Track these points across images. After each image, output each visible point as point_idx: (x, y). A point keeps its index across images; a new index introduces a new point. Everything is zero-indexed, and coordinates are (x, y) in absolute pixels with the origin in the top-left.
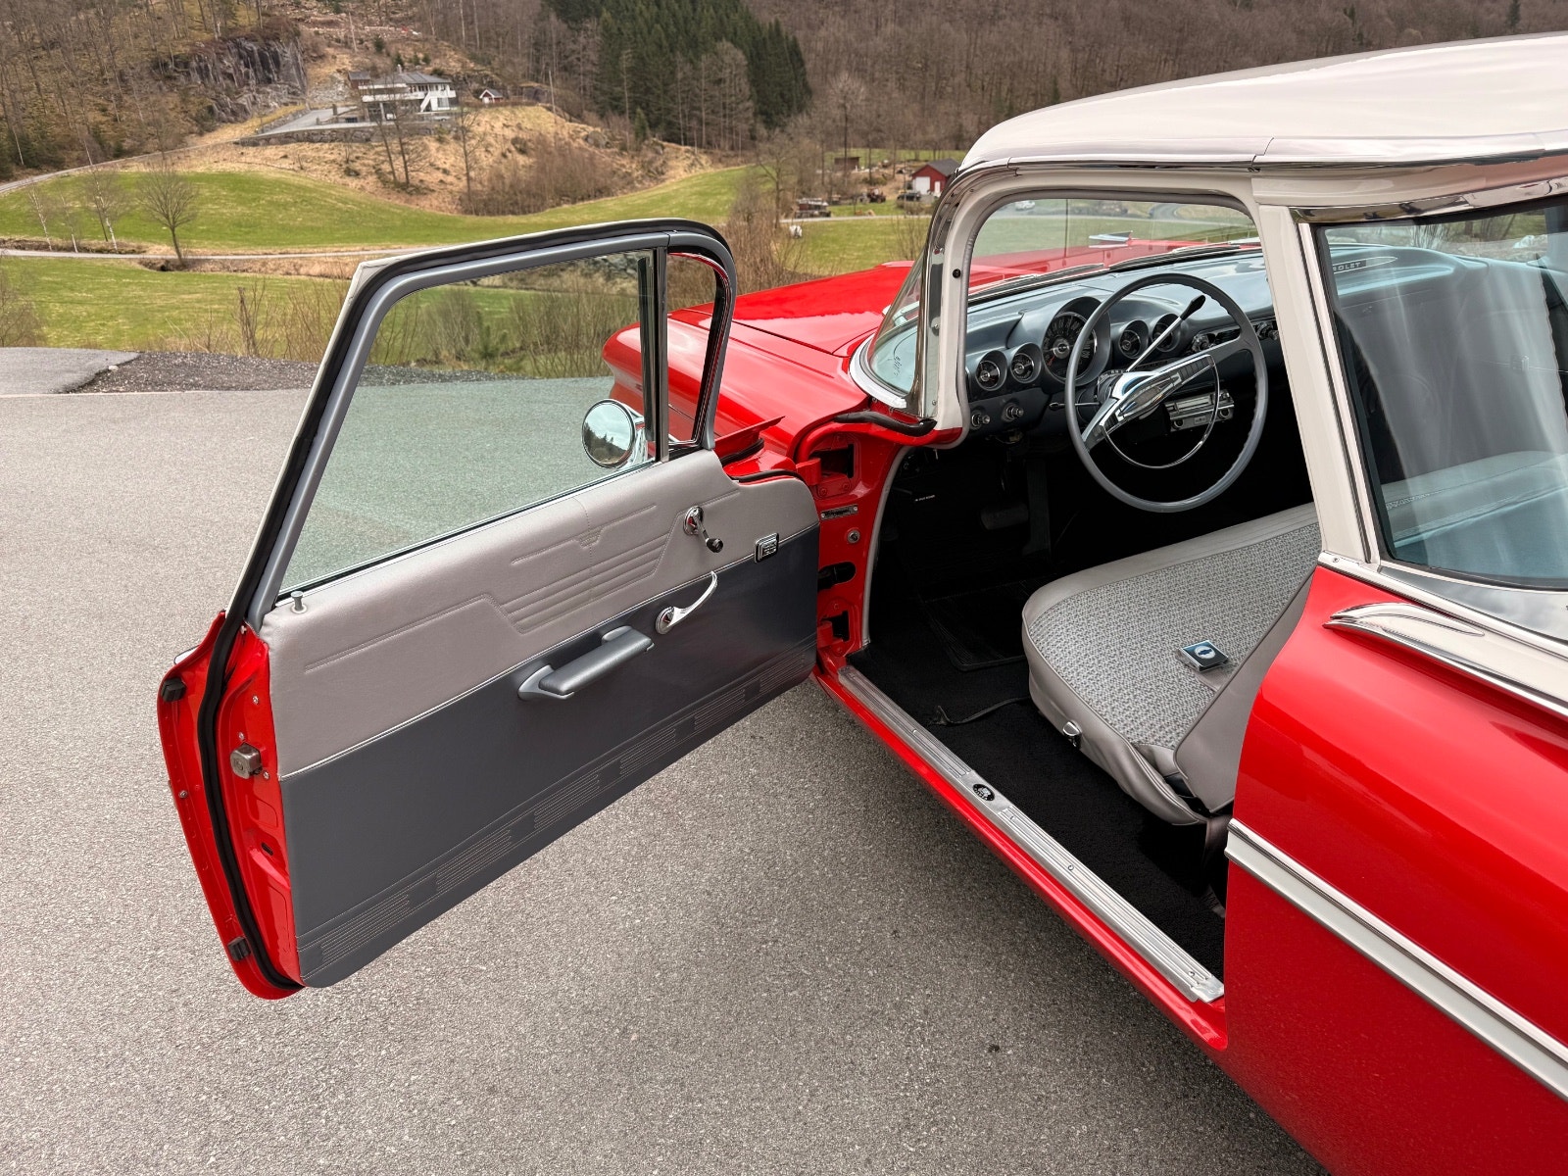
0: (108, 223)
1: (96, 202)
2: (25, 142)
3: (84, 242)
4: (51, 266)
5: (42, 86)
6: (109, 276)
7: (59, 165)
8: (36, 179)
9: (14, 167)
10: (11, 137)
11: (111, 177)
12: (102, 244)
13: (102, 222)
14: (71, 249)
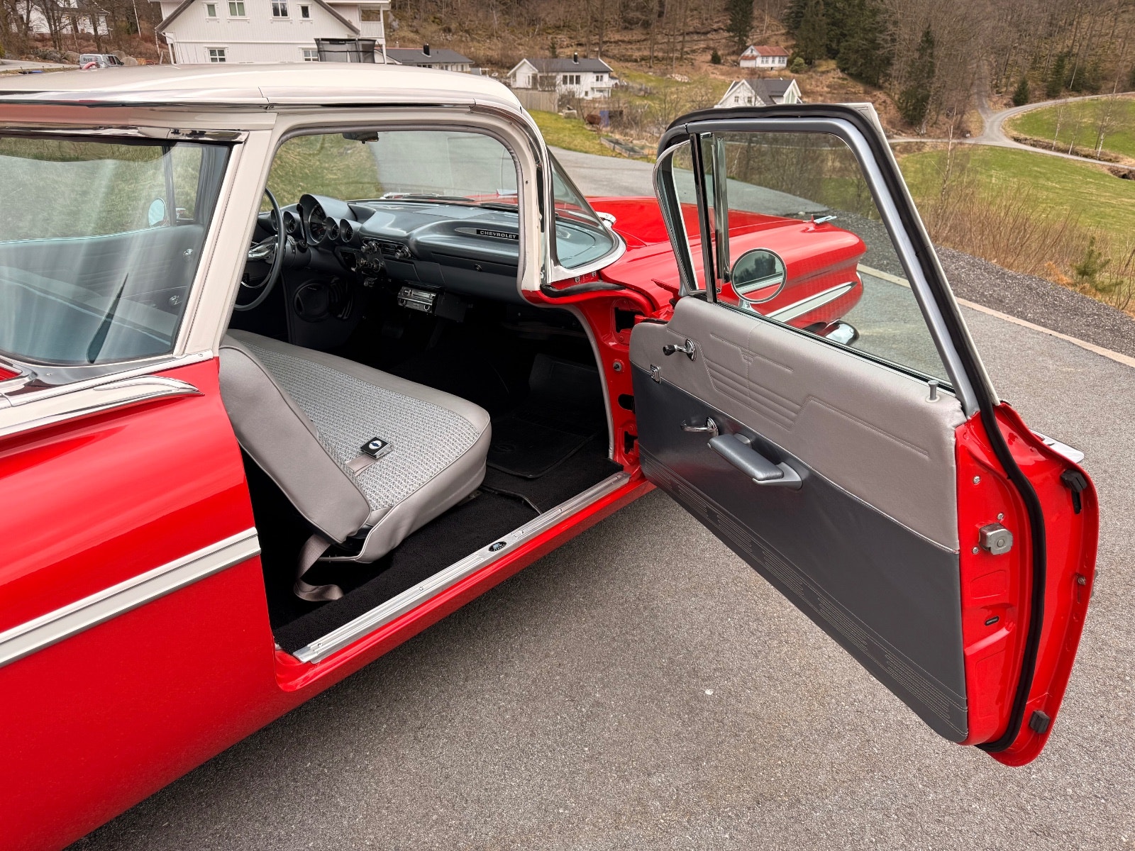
0: (1102, 137)
1: (1103, 120)
2: (1081, 72)
3: (1078, 148)
4: (1045, 159)
5: (1115, 34)
6: (1080, 175)
7: (1095, 90)
8: (1071, 100)
9: (1063, 89)
10: (1072, 70)
11: (1123, 104)
12: (1090, 151)
13: (1100, 135)
14: (1066, 151)
